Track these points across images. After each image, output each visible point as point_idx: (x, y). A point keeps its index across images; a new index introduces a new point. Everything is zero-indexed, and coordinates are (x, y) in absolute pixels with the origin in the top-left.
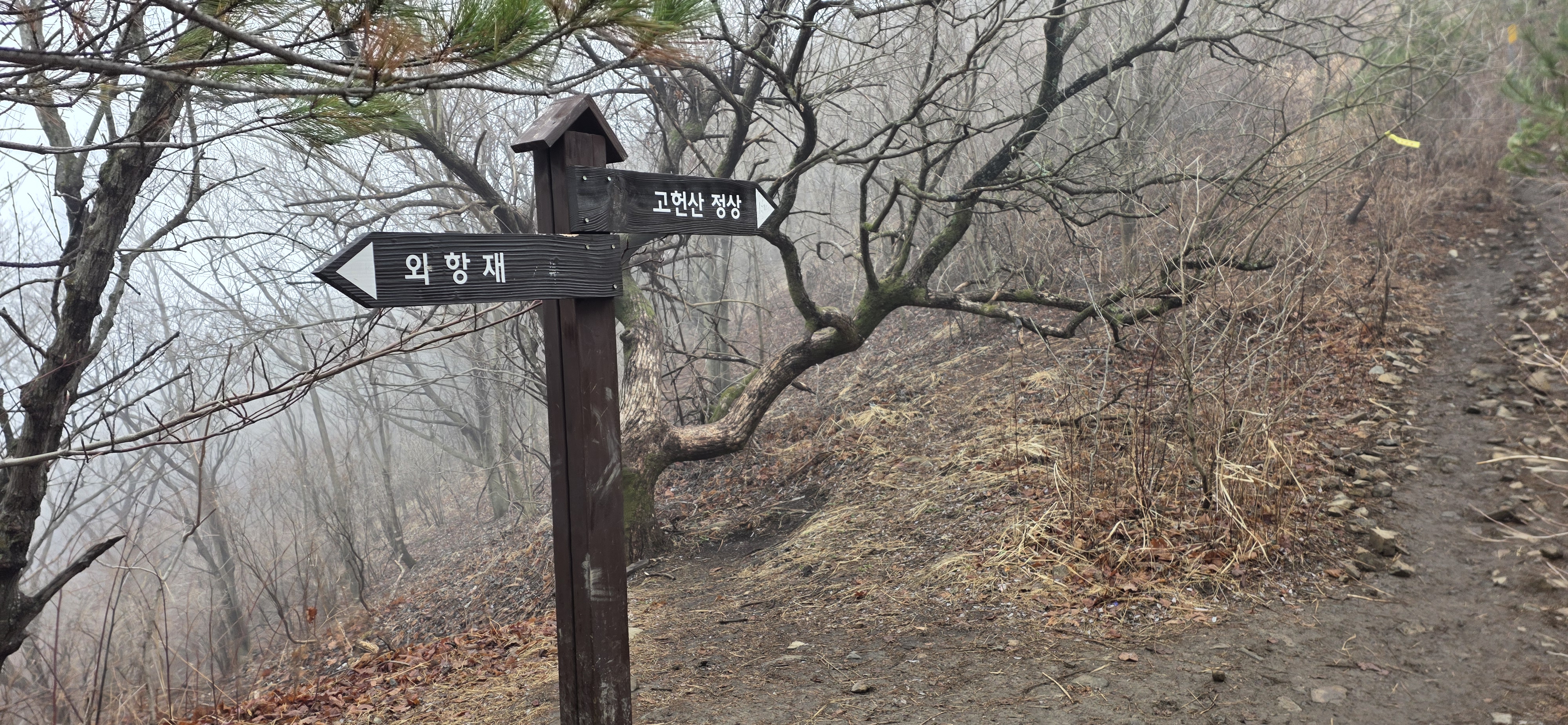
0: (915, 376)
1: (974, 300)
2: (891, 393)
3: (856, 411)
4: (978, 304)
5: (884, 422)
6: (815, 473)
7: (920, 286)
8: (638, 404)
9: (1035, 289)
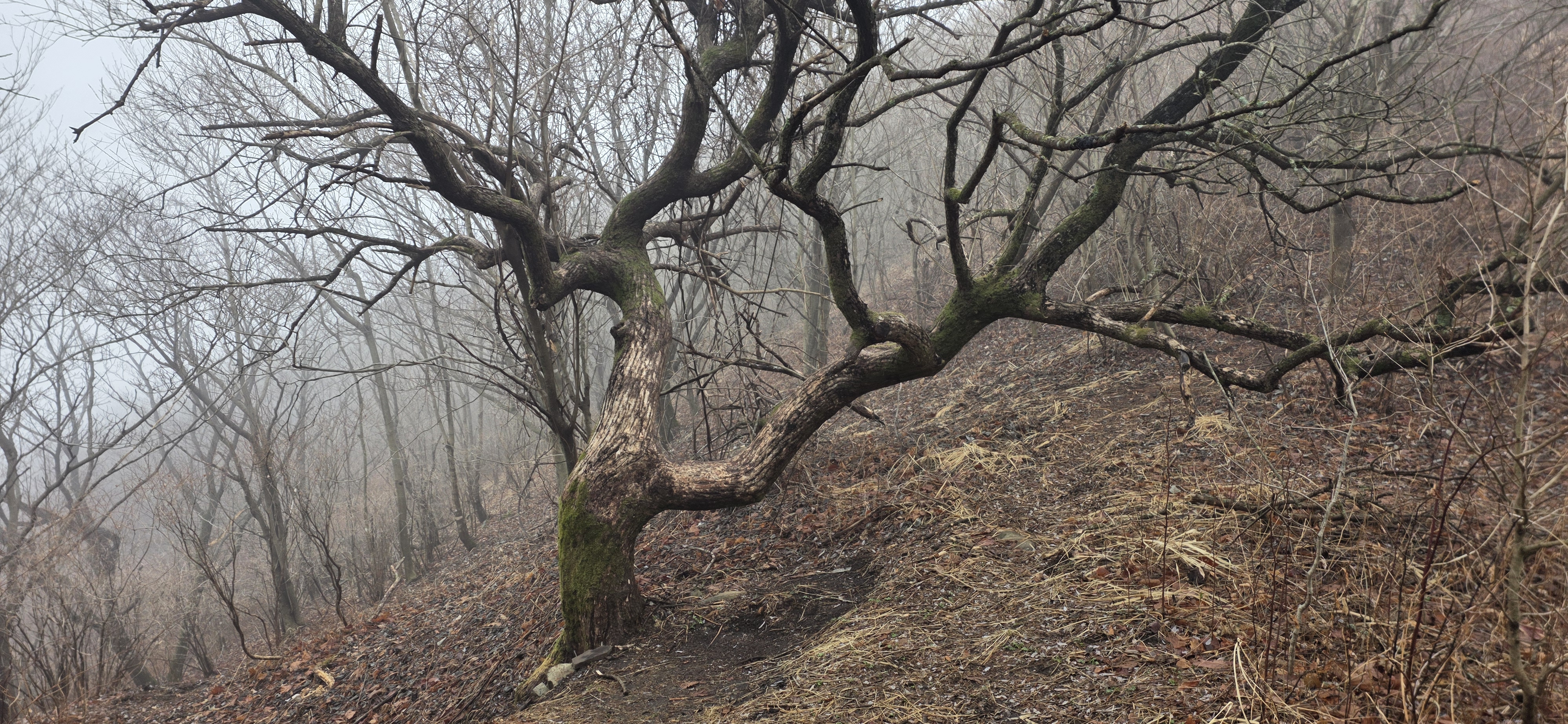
0: (1034, 404)
1: (1116, 317)
2: (997, 425)
3: (948, 445)
4: (1121, 324)
5: (979, 467)
6: (871, 534)
7: (1034, 289)
8: (619, 426)
9: (1215, 307)
